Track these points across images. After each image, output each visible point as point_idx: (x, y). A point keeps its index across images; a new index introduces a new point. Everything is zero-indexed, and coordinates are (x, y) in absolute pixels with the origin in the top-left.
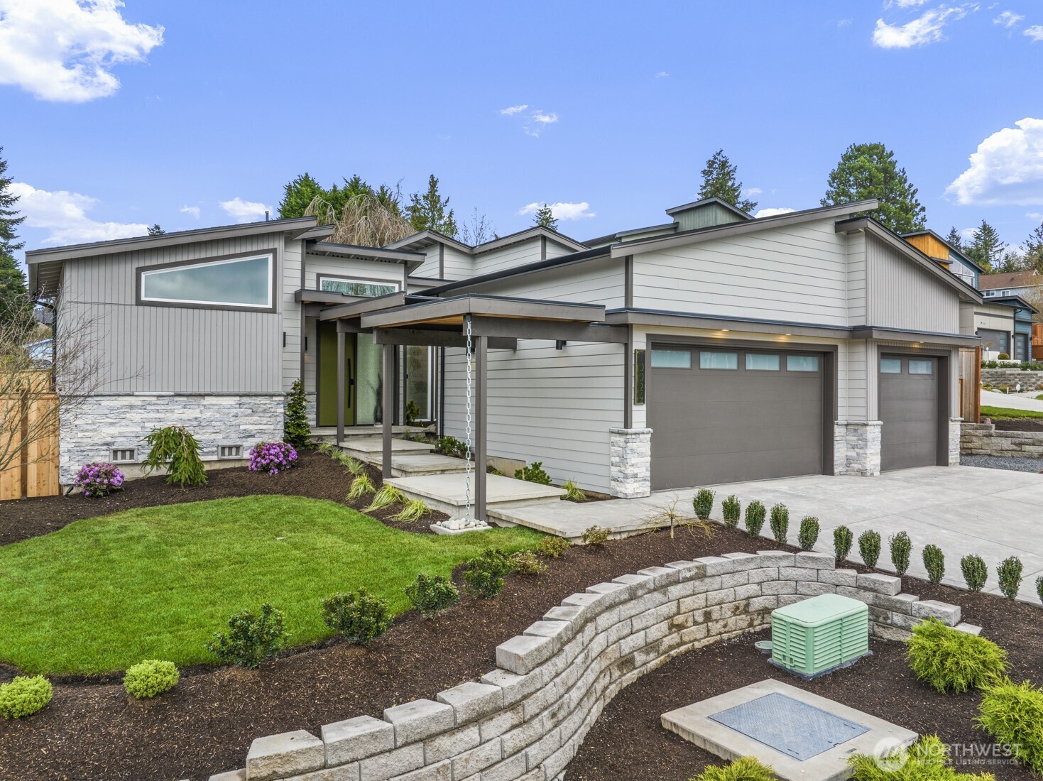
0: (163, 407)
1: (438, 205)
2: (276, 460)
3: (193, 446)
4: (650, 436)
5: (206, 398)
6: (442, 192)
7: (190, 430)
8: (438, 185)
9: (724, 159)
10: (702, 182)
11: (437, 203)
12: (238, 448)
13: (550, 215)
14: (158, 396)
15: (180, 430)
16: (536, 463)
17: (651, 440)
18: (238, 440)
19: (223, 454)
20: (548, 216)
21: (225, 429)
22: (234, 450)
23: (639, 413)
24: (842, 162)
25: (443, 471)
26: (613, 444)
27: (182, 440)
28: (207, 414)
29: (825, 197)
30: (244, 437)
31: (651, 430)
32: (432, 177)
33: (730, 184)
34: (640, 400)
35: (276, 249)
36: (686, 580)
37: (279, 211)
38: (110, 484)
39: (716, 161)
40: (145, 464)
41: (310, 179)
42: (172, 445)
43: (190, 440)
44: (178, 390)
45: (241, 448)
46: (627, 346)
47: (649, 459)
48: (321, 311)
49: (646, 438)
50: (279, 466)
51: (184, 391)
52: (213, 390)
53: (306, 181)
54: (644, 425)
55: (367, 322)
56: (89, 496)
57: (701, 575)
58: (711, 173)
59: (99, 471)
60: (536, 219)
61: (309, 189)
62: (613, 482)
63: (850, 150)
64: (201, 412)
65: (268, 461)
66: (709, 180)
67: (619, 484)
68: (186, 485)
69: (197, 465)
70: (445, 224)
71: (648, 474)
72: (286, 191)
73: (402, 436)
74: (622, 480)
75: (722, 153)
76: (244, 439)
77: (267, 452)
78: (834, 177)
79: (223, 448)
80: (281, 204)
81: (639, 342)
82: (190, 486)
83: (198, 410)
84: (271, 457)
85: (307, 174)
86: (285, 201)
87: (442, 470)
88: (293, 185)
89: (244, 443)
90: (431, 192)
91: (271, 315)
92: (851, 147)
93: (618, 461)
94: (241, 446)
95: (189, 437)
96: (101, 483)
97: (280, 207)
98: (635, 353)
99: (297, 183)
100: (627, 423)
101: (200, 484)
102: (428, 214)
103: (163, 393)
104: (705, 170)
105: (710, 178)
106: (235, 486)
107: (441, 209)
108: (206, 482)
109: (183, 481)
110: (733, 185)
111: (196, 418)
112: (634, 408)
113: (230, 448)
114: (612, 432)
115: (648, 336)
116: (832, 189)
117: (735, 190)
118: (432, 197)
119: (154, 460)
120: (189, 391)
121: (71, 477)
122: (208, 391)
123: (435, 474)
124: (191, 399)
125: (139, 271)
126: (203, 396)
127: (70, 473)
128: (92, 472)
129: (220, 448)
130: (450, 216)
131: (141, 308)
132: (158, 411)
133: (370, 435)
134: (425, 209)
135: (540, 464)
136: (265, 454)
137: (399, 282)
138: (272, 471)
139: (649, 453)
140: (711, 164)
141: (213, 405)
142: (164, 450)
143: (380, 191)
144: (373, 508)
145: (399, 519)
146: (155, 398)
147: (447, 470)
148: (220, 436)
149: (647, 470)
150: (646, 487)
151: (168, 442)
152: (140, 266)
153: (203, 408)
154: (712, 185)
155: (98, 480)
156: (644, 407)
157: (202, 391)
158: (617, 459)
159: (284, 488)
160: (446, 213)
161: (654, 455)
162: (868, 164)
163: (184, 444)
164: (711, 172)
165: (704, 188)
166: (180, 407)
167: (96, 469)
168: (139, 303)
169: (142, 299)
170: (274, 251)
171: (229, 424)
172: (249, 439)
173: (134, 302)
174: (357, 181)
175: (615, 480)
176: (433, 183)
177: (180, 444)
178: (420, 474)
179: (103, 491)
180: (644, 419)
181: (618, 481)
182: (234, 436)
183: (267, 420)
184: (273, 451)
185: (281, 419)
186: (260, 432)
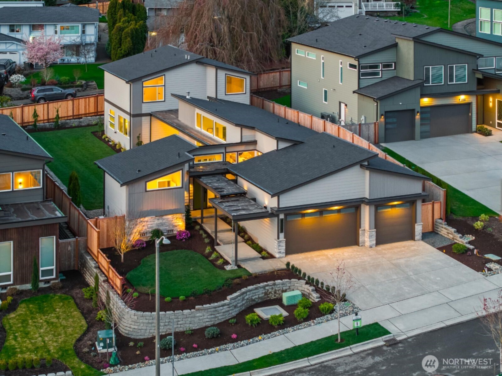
0: (153, 220)
5: (164, 216)
12: (172, 230)
15: (159, 229)
17: (285, 242)
19: (168, 233)
21: (169, 225)
23: (282, 235)
26: (275, 243)
27: (159, 232)
28: (164, 221)
30: (174, 227)
34: (282, 232)
35: (183, 168)
36: (270, 286)
38: (143, 246)
42: (157, 234)
44: (156, 215)
46: (278, 218)
50: (185, 239)
51: (158, 215)
52: (165, 214)
54: (283, 238)
57: (274, 284)
59: (140, 243)
65: (182, 237)
79: (168, 231)
81: (281, 216)
83: (162, 220)
87: (231, 243)
91: (181, 189)
95: (161, 231)
100: (278, 238)
103: (153, 216)
111: (161, 223)
112: (280, 234)
113: (170, 231)
124: (160, 217)
125: (146, 182)
131: (146, 193)
132: (151, 222)
133: (212, 217)
137: (223, 153)
138: (183, 240)
141: (166, 218)
142: (155, 236)
144: (211, 258)
145: (217, 264)
148: (167, 227)
149: (284, 250)
150: (284, 255)
157: (162, 214)
158: (276, 247)
159: (187, 246)
161: (286, 246)
166: (157, 220)
169: (147, 190)
171: (170, 223)
173: (145, 191)
175: (276, 252)
179: (142, 248)
182: (171, 227)
183: (180, 221)
184: (184, 235)
185: (185, 220)
186: (178, 225)
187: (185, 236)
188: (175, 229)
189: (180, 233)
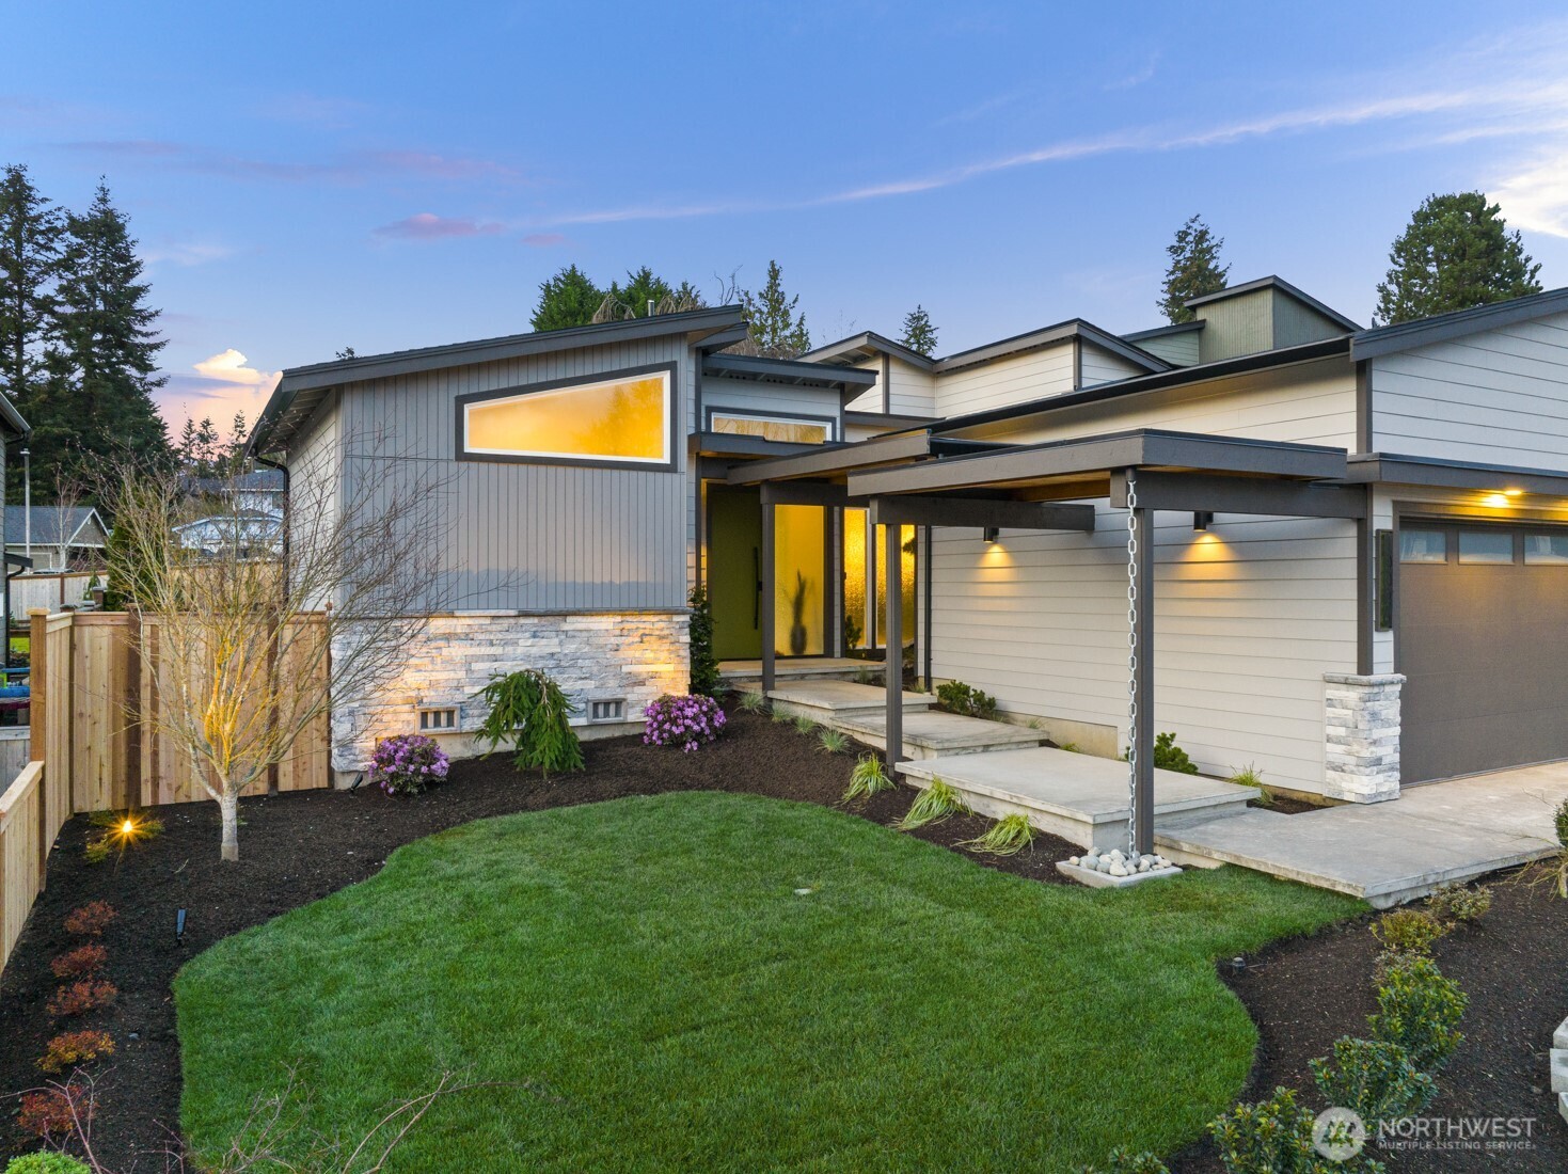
0: (500, 636)
1: (782, 307)
2: (696, 728)
3: (559, 701)
4: (1399, 688)
5: (569, 619)
6: (786, 286)
7: (552, 676)
8: (781, 275)
9: (1203, 228)
10: (1168, 262)
11: (781, 303)
12: (618, 703)
13: (927, 322)
14: (493, 617)
15: (537, 676)
16: (1164, 735)
17: (1403, 695)
18: (618, 690)
19: (596, 715)
20: (923, 323)
21: (599, 671)
22: (612, 708)
23: (1384, 645)
24: (1413, 223)
25: (986, 748)
26: (1330, 702)
27: (541, 692)
28: (570, 648)
29: (1386, 279)
30: (628, 685)
31: (1404, 677)
32: (772, 264)
33: (1211, 266)
34: (1386, 623)
35: (675, 362)
37: (533, 322)
38: (431, 774)
39: (1189, 231)
40: (480, 733)
41: (579, 274)
42: (526, 703)
43: (555, 693)
44: (523, 607)
45: (624, 704)
46: (1363, 523)
47: (1397, 730)
48: (729, 468)
49: (1393, 692)
50: (698, 737)
51: (532, 607)
52: (579, 606)
53: (574, 279)
54: (1391, 667)
55: (857, 485)
56: (394, 794)
58: (1183, 251)
59: (412, 752)
60: (904, 328)
61: (578, 289)
62: (1331, 774)
63: (1426, 204)
64: (561, 644)
65: (682, 729)
66: (1179, 262)
67: (1346, 776)
68: (553, 774)
69: (566, 733)
70: (792, 336)
71: (1397, 757)
72: (542, 293)
73: (852, 676)
74: (1355, 769)
75: (1199, 219)
76: (629, 689)
77: (679, 713)
78: (1401, 248)
79: (596, 705)
80: (534, 313)
81: (1383, 517)
82: (559, 774)
83: (556, 641)
84: (688, 722)
85: (573, 267)
86: (542, 307)
87: (984, 746)
88: (552, 283)
89: (629, 696)
90: (771, 287)
91: (668, 476)
92: (1428, 200)
93: (1344, 734)
94: (624, 700)
95: (553, 688)
96: (417, 772)
97: (534, 317)
98: (1377, 537)
99: (559, 279)
100: (1365, 664)
101: (573, 770)
102: (766, 320)
103: (502, 613)
104: (1172, 247)
105: (1181, 257)
106: (632, 773)
107: (786, 313)
108: (582, 766)
109: (547, 765)
110: (1216, 267)
111: (553, 654)
112: (1377, 637)
113: (607, 704)
114: (1329, 681)
115: (1396, 504)
116: (1397, 268)
117: (1221, 275)
118: (773, 295)
119: (493, 728)
120: (542, 607)
121: (354, 757)
122: (570, 606)
123: (975, 752)
124: (544, 621)
125: (461, 401)
126: (564, 614)
127: (353, 751)
128: (401, 754)
129: (591, 704)
130: (801, 323)
131: (464, 465)
132: (492, 644)
133: (803, 676)
134: (761, 312)
135: (1173, 736)
136: (677, 718)
137: (832, 420)
138: (688, 746)
139: (1399, 719)
140: (1182, 236)
141: (581, 631)
142: (515, 712)
143: (681, 289)
144: (912, 821)
145: (988, 849)
146: (488, 621)
147: (993, 745)
148: (590, 685)
149: (1395, 751)
150: (1392, 782)
151: (520, 698)
152: (461, 394)
153: (563, 637)
154: (1184, 269)
155: (412, 767)
156: (1389, 636)
157: (561, 606)
158: (1342, 731)
159: (717, 776)
160: (794, 319)
162: (1459, 225)
163: (545, 700)
164: (1183, 249)
165: (1172, 273)
166: (527, 635)
167: (407, 747)
168: (462, 456)
169: (466, 451)
170: (671, 367)
171: (605, 662)
172: (636, 689)
173: (453, 456)
174: (646, 275)
175: (1340, 769)
176: (774, 274)
177: (539, 700)
178: (951, 752)
179: (418, 785)
180: (1391, 658)
181: (1343, 771)
182: (612, 683)
183: (664, 655)
184: (689, 712)
185: (686, 653)
186: (654, 676)
187: (695, 719)
188: (631, 697)
189: (666, 708)
